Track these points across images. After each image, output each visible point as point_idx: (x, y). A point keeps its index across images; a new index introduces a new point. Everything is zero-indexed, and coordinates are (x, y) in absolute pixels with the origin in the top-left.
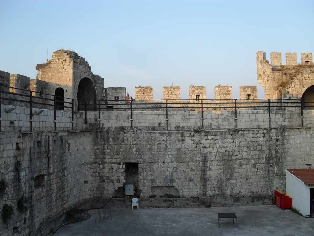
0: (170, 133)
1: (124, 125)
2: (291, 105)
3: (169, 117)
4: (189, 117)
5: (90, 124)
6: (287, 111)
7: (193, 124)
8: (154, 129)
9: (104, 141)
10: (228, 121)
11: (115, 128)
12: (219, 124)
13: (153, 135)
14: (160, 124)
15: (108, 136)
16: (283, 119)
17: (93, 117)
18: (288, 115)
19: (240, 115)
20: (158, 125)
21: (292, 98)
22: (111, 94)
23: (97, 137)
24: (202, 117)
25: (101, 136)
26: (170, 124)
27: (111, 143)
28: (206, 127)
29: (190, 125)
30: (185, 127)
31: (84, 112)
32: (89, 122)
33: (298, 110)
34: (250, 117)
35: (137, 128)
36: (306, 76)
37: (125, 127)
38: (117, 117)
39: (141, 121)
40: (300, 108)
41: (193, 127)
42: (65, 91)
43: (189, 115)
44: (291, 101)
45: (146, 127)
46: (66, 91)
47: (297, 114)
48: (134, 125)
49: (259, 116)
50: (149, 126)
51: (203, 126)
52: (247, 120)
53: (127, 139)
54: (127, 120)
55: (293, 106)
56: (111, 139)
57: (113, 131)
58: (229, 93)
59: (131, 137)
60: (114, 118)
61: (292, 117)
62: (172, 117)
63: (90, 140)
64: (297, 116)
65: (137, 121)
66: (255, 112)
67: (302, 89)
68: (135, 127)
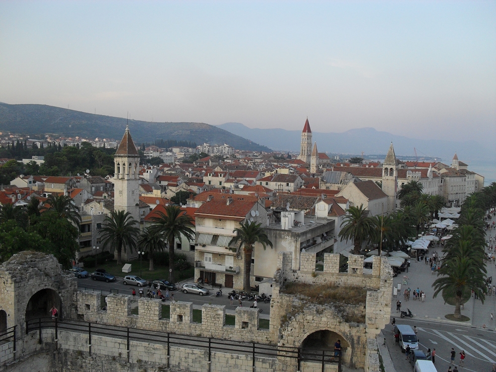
0: (132, 366)
1: (82, 349)
2: (284, 353)
3: (130, 348)
4: (153, 351)
5: (47, 344)
6: (278, 361)
7: (158, 361)
8: (114, 359)
9: (62, 363)
10: (200, 362)
11: (73, 351)
12: (188, 365)
13: (113, 366)
14: (120, 354)
15: (66, 359)
16: (273, 370)
17: (50, 335)
18: (279, 366)
19: (215, 358)
20: (118, 355)
21: (286, 345)
22: (81, 300)
23: (54, 358)
24: (168, 354)
25: (59, 358)
26: (132, 357)
27: (69, 367)
28: (173, 366)
29: (154, 361)
30: (148, 362)
31: (38, 332)
32: (44, 340)
33: (294, 361)
34: (227, 362)
35: (96, 354)
36: (309, 317)
37: (84, 352)
38: (75, 338)
39: (100, 347)
40: (297, 359)
41: (157, 364)
42: (7, 315)
43: (154, 349)
44: (284, 349)
45: (106, 355)
46: (9, 315)
47: (292, 366)
48: (93, 351)
49: (239, 362)
50: (109, 354)
51: (168, 364)
52: (224, 365)
53: (86, 365)
54: (85, 344)
55: (288, 355)
56: (69, 363)
57: (71, 355)
58: (219, 316)
59: (89, 363)
60: (71, 339)
61: (284, 369)
62: (134, 349)
63: (47, 361)
64: (292, 369)
65: (96, 347)
66: (235, 357)
67: (302, 335)
68: (94, 354)
